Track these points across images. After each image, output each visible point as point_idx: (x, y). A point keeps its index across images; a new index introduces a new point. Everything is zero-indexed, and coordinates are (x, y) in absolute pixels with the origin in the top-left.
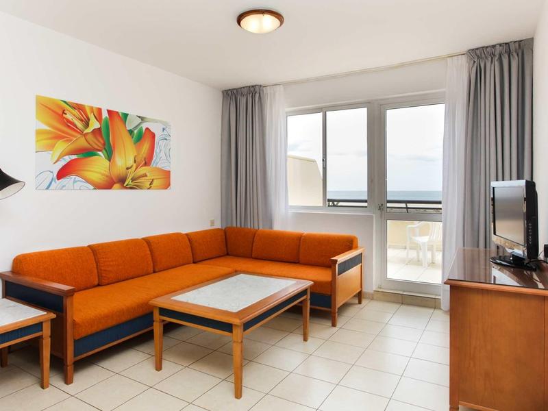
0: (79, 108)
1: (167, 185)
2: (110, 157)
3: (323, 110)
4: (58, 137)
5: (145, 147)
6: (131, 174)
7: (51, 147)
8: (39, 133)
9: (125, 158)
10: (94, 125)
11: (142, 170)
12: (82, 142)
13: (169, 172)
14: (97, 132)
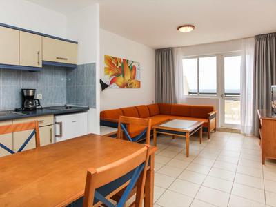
0: (115, 59)
1: (139, 87)
2: (124, 76)
3: (198, 57)
4: (110, 70)
5: (133, 73)
6: (130, 82)
7: (108, 73)
8: (105, 68)
9: (128, 77)
10: (120, 65)
11: (133, 81)
12: (116, 71)
13: (140, 82)
14: (120, 67)
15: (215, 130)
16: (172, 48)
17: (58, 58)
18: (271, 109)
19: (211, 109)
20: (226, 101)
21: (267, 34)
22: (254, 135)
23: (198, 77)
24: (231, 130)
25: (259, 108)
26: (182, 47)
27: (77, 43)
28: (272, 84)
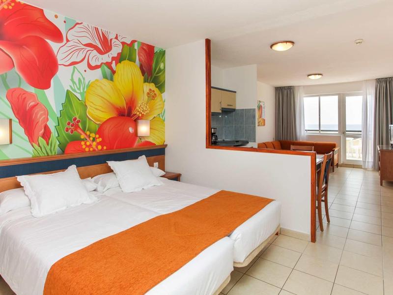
1: (264, 125)
3: (319, 96)
5: (261, 111)
11: (260, 119)
13: (264, 120)
15: (337, 165)
16: (293, 86)
17: (228, 105)
18: (390, 145)
19: (334, 146)
20: (347, 138)
21: (387, 78)
22: (375, 169)
23: (320, 115)
24: (354, 165)
25: (379, 144)
26: (304, 86)
27: (235, 92)
28: (391, 124)
